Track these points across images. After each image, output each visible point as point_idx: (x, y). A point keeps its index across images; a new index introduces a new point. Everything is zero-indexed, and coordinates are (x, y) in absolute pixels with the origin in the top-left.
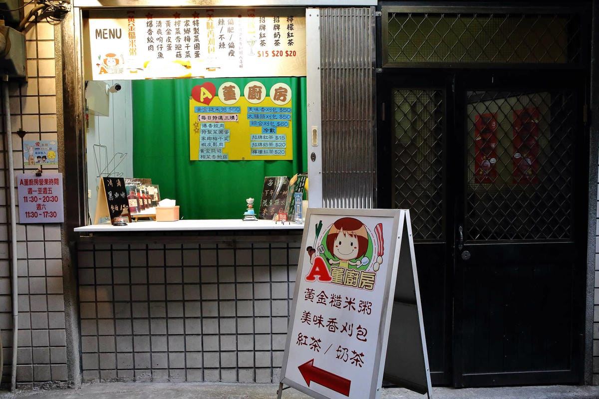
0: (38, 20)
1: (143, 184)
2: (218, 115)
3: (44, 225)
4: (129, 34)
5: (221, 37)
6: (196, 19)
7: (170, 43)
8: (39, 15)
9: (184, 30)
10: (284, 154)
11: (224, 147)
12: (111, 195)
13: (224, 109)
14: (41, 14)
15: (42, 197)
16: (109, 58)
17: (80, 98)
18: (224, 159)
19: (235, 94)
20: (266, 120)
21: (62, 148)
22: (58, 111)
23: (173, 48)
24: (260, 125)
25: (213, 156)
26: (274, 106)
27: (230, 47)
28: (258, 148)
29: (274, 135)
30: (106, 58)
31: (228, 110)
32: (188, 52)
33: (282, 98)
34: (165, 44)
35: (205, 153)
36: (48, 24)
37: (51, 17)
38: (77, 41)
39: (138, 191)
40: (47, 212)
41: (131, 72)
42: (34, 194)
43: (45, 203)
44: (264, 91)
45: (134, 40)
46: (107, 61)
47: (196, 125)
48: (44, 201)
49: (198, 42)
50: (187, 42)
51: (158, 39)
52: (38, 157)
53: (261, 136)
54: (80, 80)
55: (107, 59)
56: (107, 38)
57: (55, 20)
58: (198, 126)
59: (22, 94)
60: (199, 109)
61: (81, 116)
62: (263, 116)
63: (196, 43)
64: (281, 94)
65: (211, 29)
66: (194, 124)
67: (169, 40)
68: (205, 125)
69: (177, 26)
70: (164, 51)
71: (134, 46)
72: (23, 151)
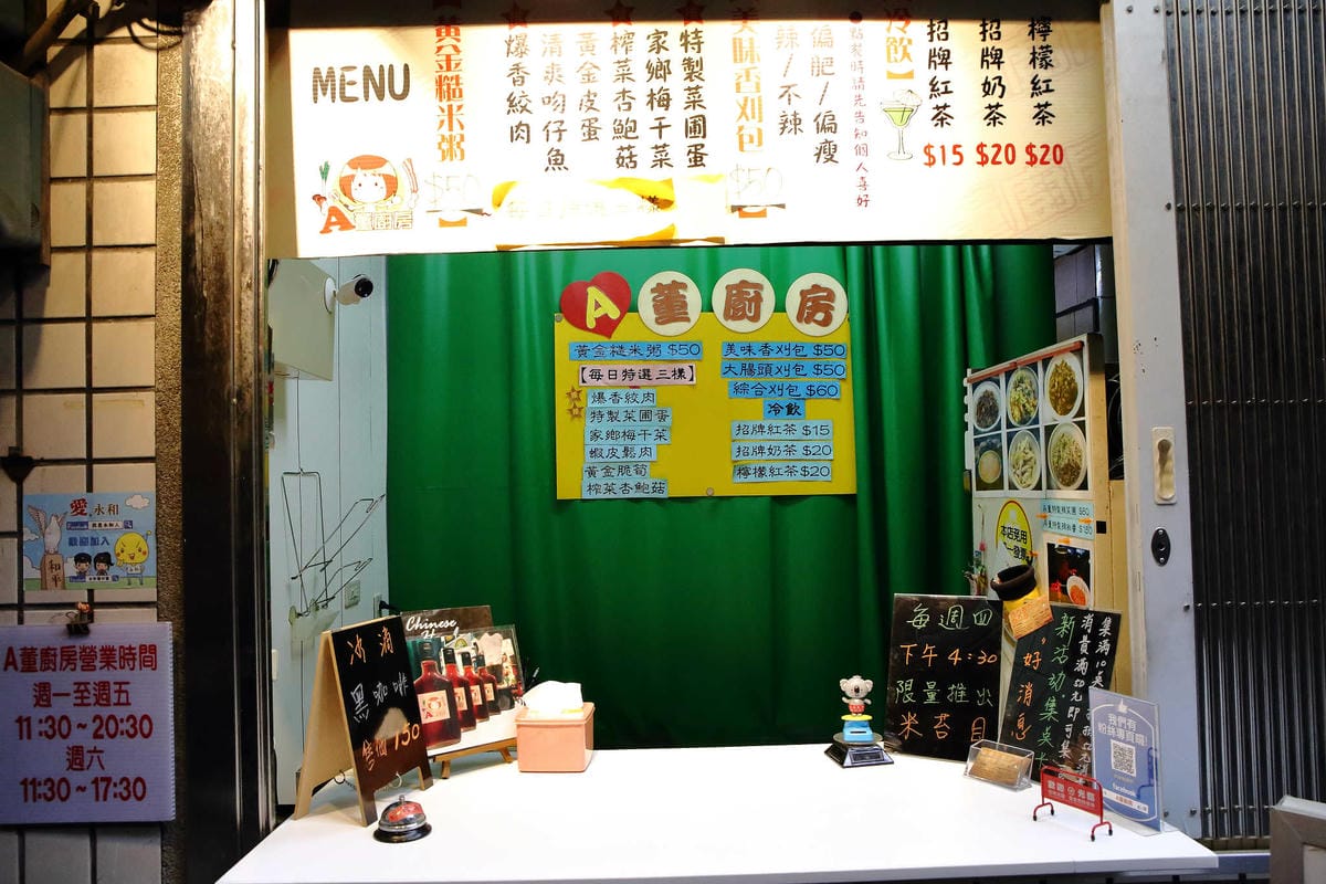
0: (97, 35)
1: (465, 626)
2: (637, 367)
3: (94, 830)
4: (439, 82)
5: (787, 92)
6: (693, 26)
7: (592, 114)
8: (102, 13)
9: (649, 66)
10: (829, 478)
11: (654, 458)
12: (359, 698)
13: (654, 348)
14: (110, 13)
15: (87, 720)
16: (359, 174)
17: (249, 326)
18: (656, 495)
19: (685, 305)
20: (776, 380)
21: (175, 521)
22: (161, 377)
23: (606, 133)
24: (759, 394)
25: (623, 486)
26: (796, 340)
27: (822, 128)
28: (754, 461)
29: (798, 423)
30: (349, 171)
31: (665, 352)
32: (661, 149)
33: (820, 316)
34: (574, 119)
35: (600, 478)
36: (135, 47)
37: (146, 22)
38: (244, 111)
39: (450, 658)
40: (108, 780)
41: (443, 223)
42: (59, 707)
43: (100, 744)
44: (769, 296)
45: (455, 105)
46: (354, 185)
47: (574, 395)
48: (97, 736)
49: (699, 111)
50: (660, 112)
51: (547, 100)
52: (81, 558)
53: (761, 427)
54: (250, 255)
55: (353, 177)
56: (356, 99)
57: (164, 33)
58: (579, 399)
59: (26, 315)
60: (582, 351)
61: (250, 395)
62: (768, 370)
63: (691, 112)
64: (817, 304)
65: (747, 64)
66: (569, 394)
67: (590, 102)
68: (601, 396)
69: (621, 50)
70: (572, 145)
71: (456, 126)
72: (19, 534)
